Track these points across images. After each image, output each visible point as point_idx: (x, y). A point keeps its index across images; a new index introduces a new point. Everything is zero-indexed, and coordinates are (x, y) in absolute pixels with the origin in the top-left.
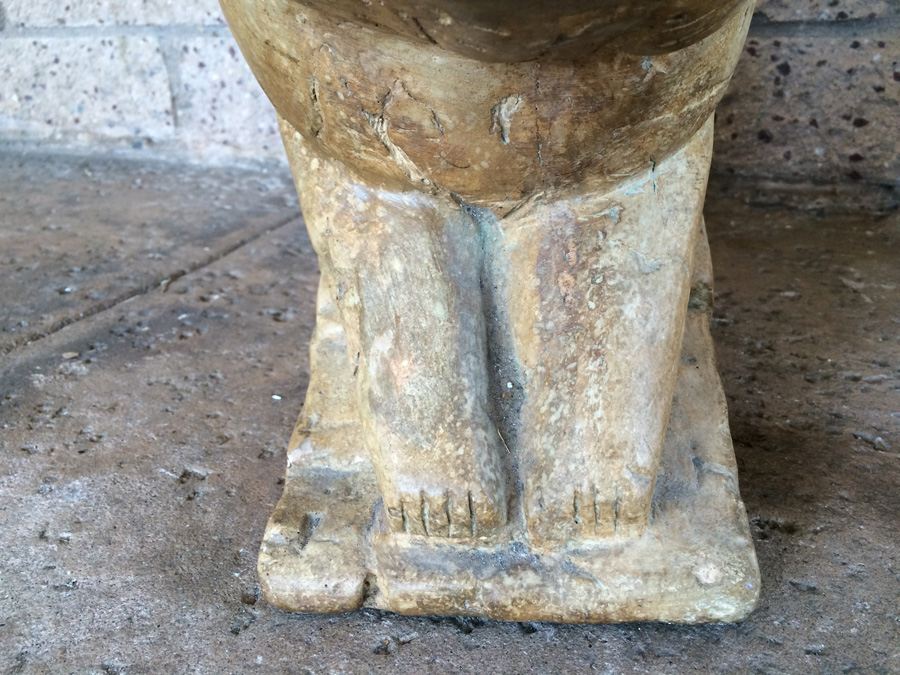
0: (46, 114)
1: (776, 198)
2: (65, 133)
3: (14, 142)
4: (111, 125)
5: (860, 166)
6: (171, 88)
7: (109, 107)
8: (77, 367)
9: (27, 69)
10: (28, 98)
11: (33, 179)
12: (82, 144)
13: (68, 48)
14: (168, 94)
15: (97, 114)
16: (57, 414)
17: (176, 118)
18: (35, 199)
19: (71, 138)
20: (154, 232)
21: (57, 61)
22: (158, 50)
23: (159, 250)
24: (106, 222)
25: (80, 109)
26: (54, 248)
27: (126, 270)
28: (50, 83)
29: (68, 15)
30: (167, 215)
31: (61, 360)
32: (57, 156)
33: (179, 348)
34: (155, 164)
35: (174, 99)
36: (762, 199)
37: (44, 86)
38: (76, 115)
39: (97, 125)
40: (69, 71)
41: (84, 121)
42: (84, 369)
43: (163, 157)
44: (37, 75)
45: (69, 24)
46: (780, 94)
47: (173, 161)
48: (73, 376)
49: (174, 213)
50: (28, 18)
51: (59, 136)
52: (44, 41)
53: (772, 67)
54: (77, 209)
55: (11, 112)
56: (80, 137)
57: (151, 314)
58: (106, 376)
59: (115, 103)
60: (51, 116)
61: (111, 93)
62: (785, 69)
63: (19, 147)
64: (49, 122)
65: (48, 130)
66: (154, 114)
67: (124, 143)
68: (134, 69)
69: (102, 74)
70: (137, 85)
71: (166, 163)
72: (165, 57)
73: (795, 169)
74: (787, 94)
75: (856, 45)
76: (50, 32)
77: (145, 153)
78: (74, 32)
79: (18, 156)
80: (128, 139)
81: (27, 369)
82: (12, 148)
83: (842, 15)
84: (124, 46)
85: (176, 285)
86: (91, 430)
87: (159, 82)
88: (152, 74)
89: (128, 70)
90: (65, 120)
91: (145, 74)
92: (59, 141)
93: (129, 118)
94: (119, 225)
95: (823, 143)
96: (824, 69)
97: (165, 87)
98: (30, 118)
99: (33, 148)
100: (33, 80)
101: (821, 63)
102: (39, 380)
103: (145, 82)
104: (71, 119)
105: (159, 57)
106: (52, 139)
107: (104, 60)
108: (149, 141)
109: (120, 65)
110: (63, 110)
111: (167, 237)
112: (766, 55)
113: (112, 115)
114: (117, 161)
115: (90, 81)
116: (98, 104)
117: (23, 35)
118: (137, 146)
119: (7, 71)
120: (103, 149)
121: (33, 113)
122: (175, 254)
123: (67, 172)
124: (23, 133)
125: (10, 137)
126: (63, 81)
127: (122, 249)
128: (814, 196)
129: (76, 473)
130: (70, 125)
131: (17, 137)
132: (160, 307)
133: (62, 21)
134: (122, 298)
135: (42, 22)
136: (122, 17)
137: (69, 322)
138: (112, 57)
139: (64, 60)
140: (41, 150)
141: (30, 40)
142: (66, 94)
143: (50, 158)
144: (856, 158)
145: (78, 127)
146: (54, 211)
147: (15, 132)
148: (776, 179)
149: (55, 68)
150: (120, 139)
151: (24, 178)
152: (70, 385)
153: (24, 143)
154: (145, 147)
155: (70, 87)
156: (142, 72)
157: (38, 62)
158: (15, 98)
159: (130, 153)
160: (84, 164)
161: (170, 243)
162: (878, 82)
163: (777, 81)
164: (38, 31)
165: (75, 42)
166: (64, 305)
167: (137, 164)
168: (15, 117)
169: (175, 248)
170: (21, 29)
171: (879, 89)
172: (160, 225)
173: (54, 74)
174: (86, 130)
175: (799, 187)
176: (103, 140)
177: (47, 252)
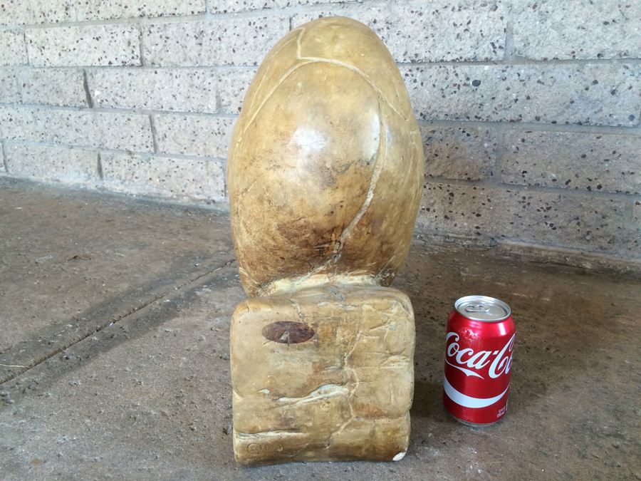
0: (171, 188)
1: (452, 240)
2: (177, 195)
3: (155, 198)
4: (198, 194)
5: (479, 230)
6: (225, 182)
7: (198, 187)
8: (207, 290)
9: (165, 170)
10: (163, 180)
11: (167, 216)
12: (185, 201)
13: (183, 163)
14: (223, 184)
15: (192, 189)
16: (206, 303)
17: (226, 193)
18: (172, 226)
19: (181, 198)
20: (221, 243)
21: (178, 167)
22: (221, 168)
23: (223, 251)
24: (202, 238)
25: (185, 186)
26: (186, 249)
27: (215, 259)
28: (173, 175)
29: (185, 151)
30: (224, 236)
31: (203, 288)
32: (174, 205)
33: (237, 285)
34: (216, 211)
35: (225, 186)
36: (447, 240)
37: (170, 176)
38: (183, 188)
39: (191, 194)
40: (182, 171)
41: (186, 191)
42: (210, 290)
43: (219, 209)
44: (168, 172)
45: (185, 154)
46: (451, 203)
47: (223, 210)
48: (207, 293)
49: (226, 235)
50: (167, 150)
51: (175, 197)
52: (174, 160)
53: (447, 193)
54: (190, 231)
55: (155, 186)
56: (185, 198)
57: (227, 274)
58: (217, 293)
59: (200, 185)
60: (173, 189)
61: (200, 182)
62: (452, 194)
63: (157, 200)
64: (172, 191)
65: (170, 194)
66: (217, 191)
67: (203, 202)
68: (211, 174)
69: (197, 174)
70: (211, 180)
71: (220, 211)
72: (223, 170)
73: (458, 230)
74: (453, 203)
75: (475, 188)
76: (176, 156)
77: (212, 206)
78: (187, 158)
79: (157, 204)
80: (205, 200)
81: (193, 290)
82: (154, 200)
83: (469, 178)
84: (207, 165)
85: (232, 265)
86: (217, 307)
87: (220, 179)
88: (217, 176)
89: (208, 174)
90: (178, 190)
91: (215, 176)
92: (174, 199)
93: (206, 192)
94: (207, 239)
95: (466, 222)
96: (465, 195)
97: (222, 181)
98: (163, 189)
99: (163, 201)
100: (166, 173)
101: (463, 194)
102: (198, 293)
103: (214, 179)
104: (181, 190)
105: (221, 170)
106: (172, 198)
107: (198, 169)
108: (214, 201)
109: (204, 172)
110: (178, 186)
111: (226, 245)
112: (445, 189)
113: (200, 191)
114: (200, 209)
115: (191, 177)
116: (193, 186)
117: (165, 156)
118: (209, 203)
119: (156, 169)
120: (194, 204)
121: (165, 186)
122: (230, 252)
123: (180, 214)
124: (159, 194)
125: (153, 195)
126: (179, 175)
127: (210, 249)
128: (466, 239)
129: (217, 317)
130: (180, 193)
131: (157, 196)
132: (229, 272)
133: (182, 153)
134: (216, 269)
135: (173, 152)
136: (208, 154)
137: (201, 276)
138: (202, 168)
139: (181, 167)
140: (167, 201)
141: (167, 159)
142: (180, 180)
143: (170, 206)
144: (477, 228)
145: (184, 193)
146: (181, 232)
147: (156, 193)
148: (453, 233)
149: (176, 170)
150: (202, 200)
151: (163, 216)
152: (207, 295)
153: (159, 198)
154: (212, 204)
155: (182, 177)
156: (214, 175)
157: (170, 167)
158: (158, 180)
159: (205, 206)
160: (187, 210)
161: (228, 248)
162: (483, 202)
163: (450, 199)
164: (171, 155)
165: (186, 161)
166: (197, 270)
167: (209, 211)
168: (157, 188)
169: (229, 250)
170: (164, 154)
171: (484, 204)
172: (223, 241)
173: (175, 172)
174: (187, 195)
175: (460, 236)
176: (194, 200)
177: (184, 250)
